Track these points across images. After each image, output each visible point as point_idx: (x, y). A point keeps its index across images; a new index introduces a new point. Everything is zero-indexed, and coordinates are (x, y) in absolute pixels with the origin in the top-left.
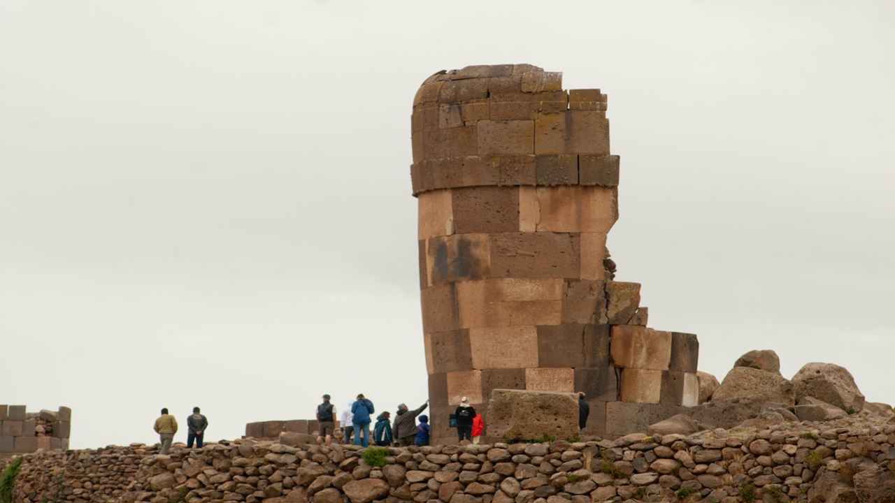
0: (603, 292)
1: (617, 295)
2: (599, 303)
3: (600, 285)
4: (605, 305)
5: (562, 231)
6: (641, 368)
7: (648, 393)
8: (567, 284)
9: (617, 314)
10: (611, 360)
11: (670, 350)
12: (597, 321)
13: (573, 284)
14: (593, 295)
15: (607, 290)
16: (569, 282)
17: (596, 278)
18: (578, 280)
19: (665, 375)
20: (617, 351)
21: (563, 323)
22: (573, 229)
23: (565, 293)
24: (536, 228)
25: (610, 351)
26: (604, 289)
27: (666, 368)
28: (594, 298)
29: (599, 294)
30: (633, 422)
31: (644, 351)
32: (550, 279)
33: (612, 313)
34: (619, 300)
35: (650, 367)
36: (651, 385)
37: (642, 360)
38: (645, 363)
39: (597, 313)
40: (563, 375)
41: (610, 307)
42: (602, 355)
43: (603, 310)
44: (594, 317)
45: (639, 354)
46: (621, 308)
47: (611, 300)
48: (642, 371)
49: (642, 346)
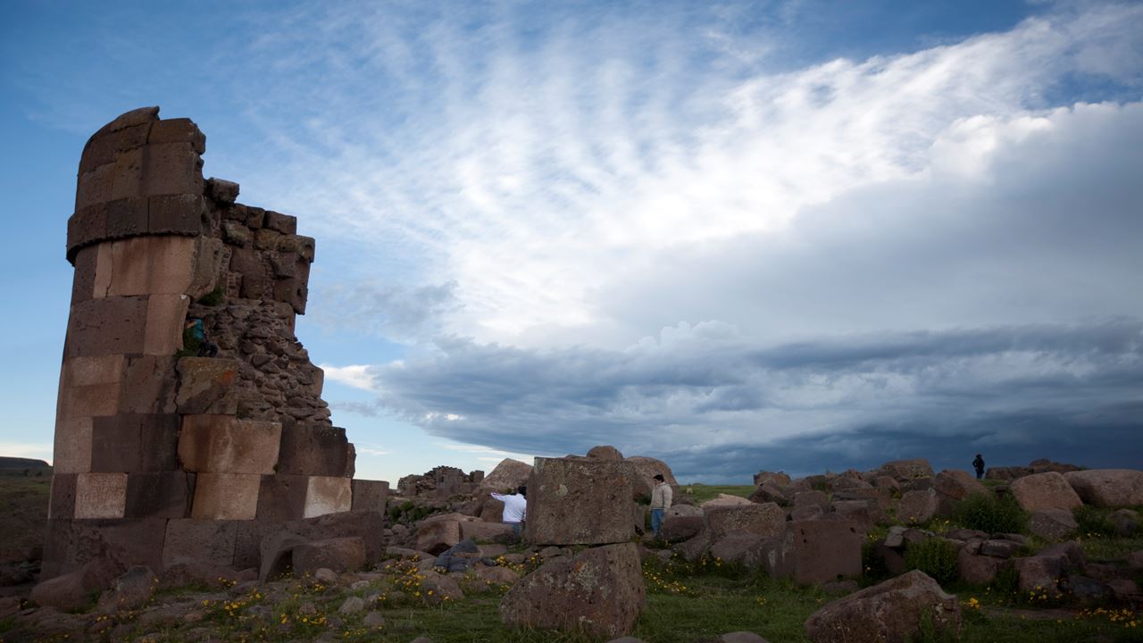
0: (173, 370)
1: (192, 374)
2: (165, 386)
3: (168, 362)
4: (173, 388)
5: (129, 294)
6: (226, 472)
7: (234, 506)
8: (127, 361)
9: (189, 400)
10: (178, 462)
11: (277, 449)
12: (160, 409)
13: (134, 361)
14: (159, 375)
15: (177, 369)
16: (129, 358)
17: (164, 352)
18: (140, 356)
19: (267, 482)
20: (187, 451)
21: (119, 412)
22: (141, 291)
23: (124, 373)
24: (107, 293)
25: (177, 449)
26: (175, 367)
27: (270, 471)
28: (159, 378)
29: (166, 373)
30: (207, 547)
31: (229, 449)
32: (111, 356)
33: (182, 399)
34: (194, 381)
35: (238, 471)
36: (239, 495)
37: (225, 460)
38: (231, 466)
39: (162, 399)
40: (114, 484)
41: (181, 390)
42: (165, 455)
43: (170, 395)
44: (157, 403)
45: (222, 454)
46: (196, 392)
47: (182, 381)
48: (226, 476)
49: (226, 444)
